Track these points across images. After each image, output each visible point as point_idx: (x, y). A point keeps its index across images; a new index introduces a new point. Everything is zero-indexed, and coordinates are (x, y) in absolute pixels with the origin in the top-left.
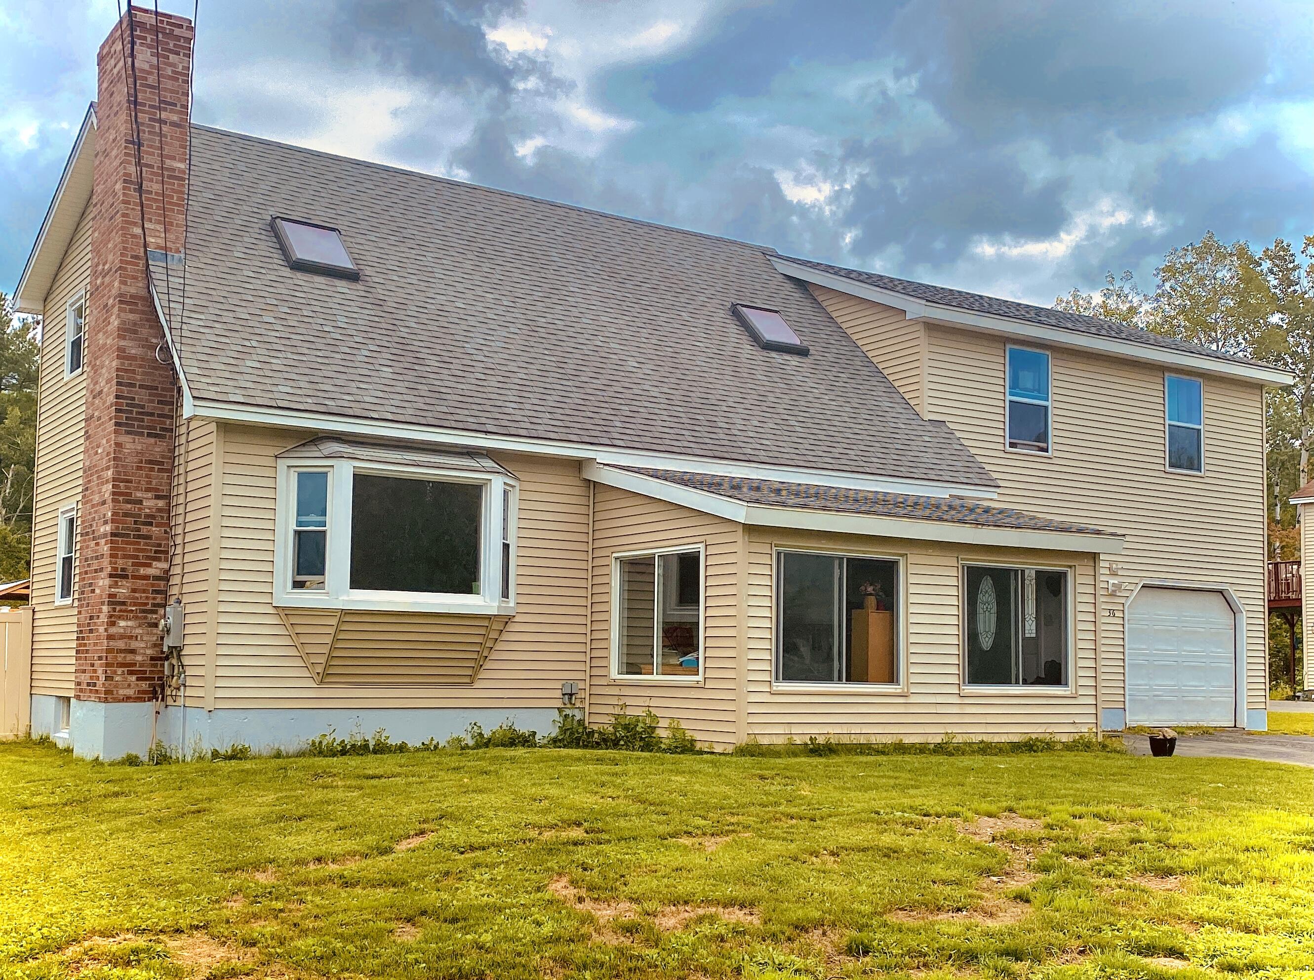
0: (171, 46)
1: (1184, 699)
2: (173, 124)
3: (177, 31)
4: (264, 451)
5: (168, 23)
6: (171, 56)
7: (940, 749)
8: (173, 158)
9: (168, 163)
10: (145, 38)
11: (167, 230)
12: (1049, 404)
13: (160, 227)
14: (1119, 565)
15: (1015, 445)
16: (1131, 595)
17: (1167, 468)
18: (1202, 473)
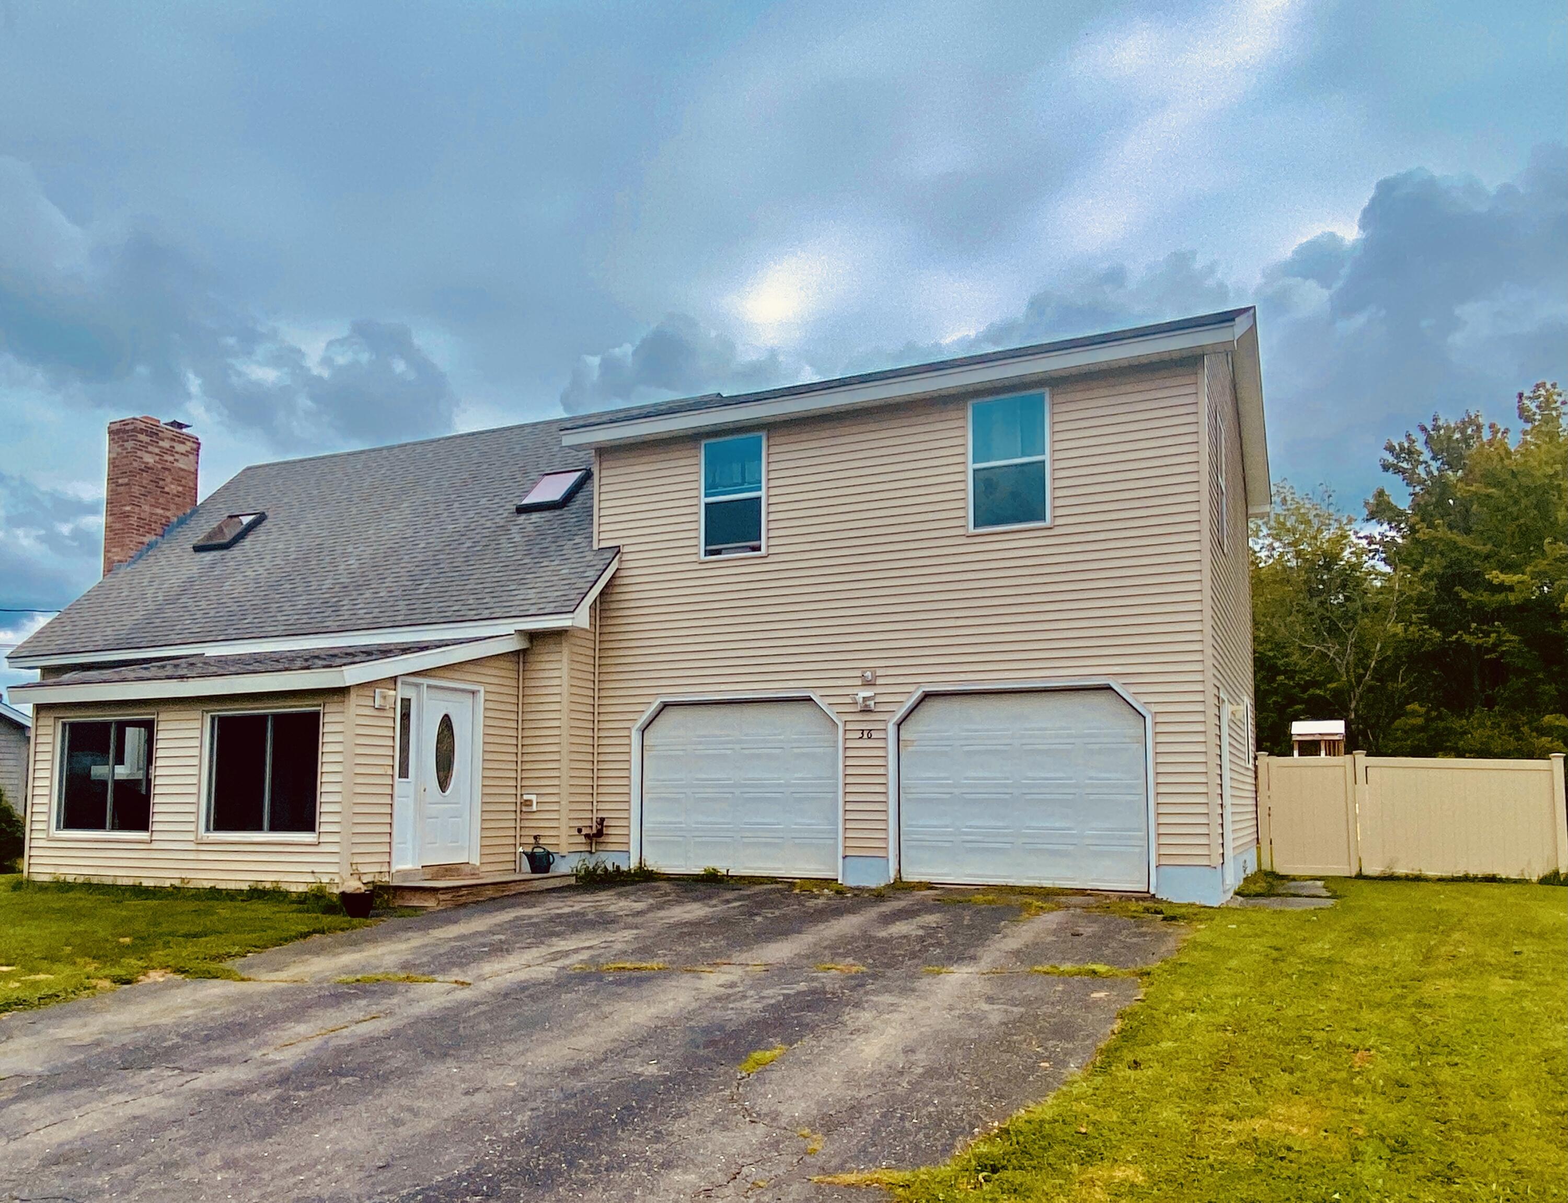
0: (126, 437)
2: (126, 485)
3: (127, 428)
5: (124, 425)
6: (125, 444)
8: (126, 505)
9: (124, 509)
10: (114, 439)
11: (122, 550)
12: (763, 494)
13: (119, 549)
14: (879, 672)
15: (718, 552)
16: (899, 709)
17: (971, 530)
18: (1048, 522)
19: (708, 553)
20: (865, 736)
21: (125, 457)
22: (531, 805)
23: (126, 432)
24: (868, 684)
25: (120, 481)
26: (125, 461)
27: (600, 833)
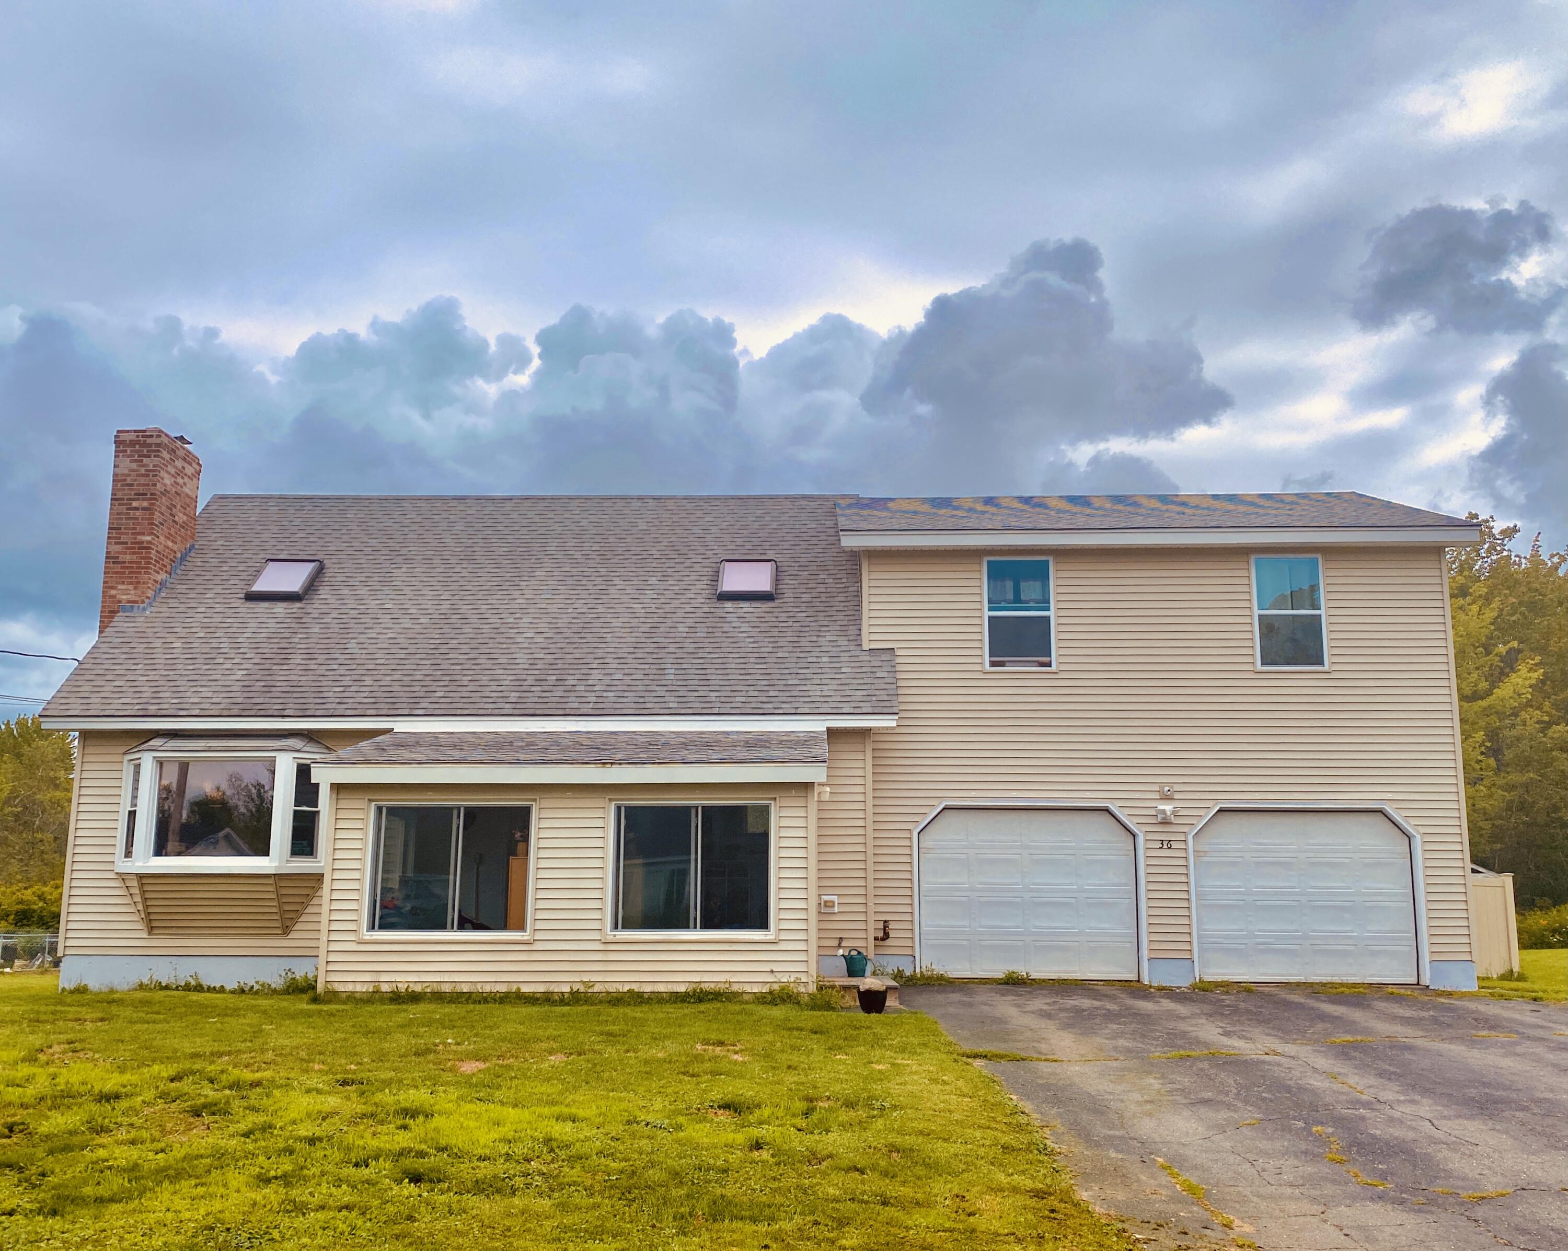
0: (145, 452)
1: (1316, 948)
2: (144, 509)
3: (149, 441)
4: (115, 751)
5: (143, 436)
6: (145, 459)
7: (575, 998)
8: (143, 534)
9: (140, 538)
10: (125, 451)
11: (135, 588)
12: (1051, 613)
13: (131, 587)
14: (1176, 788)
15: (1002, 664)
16: (1199, 822)
17: (1259, 667)
18: (1326, 667)
19: (993, 664)
20: (1165, 846)
21: (143, 475)
22: (833, 906)
23: (145, 444)
24: (1167, 798)
25: (135, 504)
26: (142, 480)
27: (886, 936)
